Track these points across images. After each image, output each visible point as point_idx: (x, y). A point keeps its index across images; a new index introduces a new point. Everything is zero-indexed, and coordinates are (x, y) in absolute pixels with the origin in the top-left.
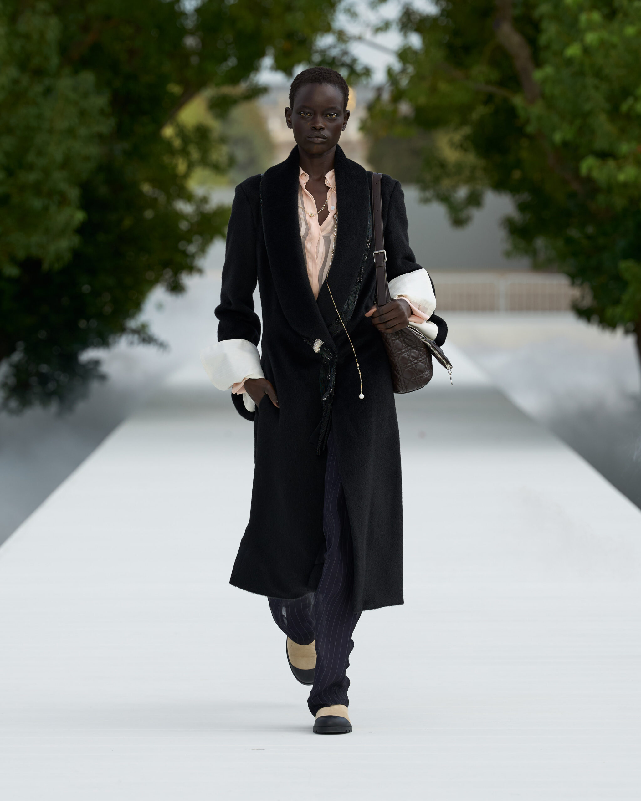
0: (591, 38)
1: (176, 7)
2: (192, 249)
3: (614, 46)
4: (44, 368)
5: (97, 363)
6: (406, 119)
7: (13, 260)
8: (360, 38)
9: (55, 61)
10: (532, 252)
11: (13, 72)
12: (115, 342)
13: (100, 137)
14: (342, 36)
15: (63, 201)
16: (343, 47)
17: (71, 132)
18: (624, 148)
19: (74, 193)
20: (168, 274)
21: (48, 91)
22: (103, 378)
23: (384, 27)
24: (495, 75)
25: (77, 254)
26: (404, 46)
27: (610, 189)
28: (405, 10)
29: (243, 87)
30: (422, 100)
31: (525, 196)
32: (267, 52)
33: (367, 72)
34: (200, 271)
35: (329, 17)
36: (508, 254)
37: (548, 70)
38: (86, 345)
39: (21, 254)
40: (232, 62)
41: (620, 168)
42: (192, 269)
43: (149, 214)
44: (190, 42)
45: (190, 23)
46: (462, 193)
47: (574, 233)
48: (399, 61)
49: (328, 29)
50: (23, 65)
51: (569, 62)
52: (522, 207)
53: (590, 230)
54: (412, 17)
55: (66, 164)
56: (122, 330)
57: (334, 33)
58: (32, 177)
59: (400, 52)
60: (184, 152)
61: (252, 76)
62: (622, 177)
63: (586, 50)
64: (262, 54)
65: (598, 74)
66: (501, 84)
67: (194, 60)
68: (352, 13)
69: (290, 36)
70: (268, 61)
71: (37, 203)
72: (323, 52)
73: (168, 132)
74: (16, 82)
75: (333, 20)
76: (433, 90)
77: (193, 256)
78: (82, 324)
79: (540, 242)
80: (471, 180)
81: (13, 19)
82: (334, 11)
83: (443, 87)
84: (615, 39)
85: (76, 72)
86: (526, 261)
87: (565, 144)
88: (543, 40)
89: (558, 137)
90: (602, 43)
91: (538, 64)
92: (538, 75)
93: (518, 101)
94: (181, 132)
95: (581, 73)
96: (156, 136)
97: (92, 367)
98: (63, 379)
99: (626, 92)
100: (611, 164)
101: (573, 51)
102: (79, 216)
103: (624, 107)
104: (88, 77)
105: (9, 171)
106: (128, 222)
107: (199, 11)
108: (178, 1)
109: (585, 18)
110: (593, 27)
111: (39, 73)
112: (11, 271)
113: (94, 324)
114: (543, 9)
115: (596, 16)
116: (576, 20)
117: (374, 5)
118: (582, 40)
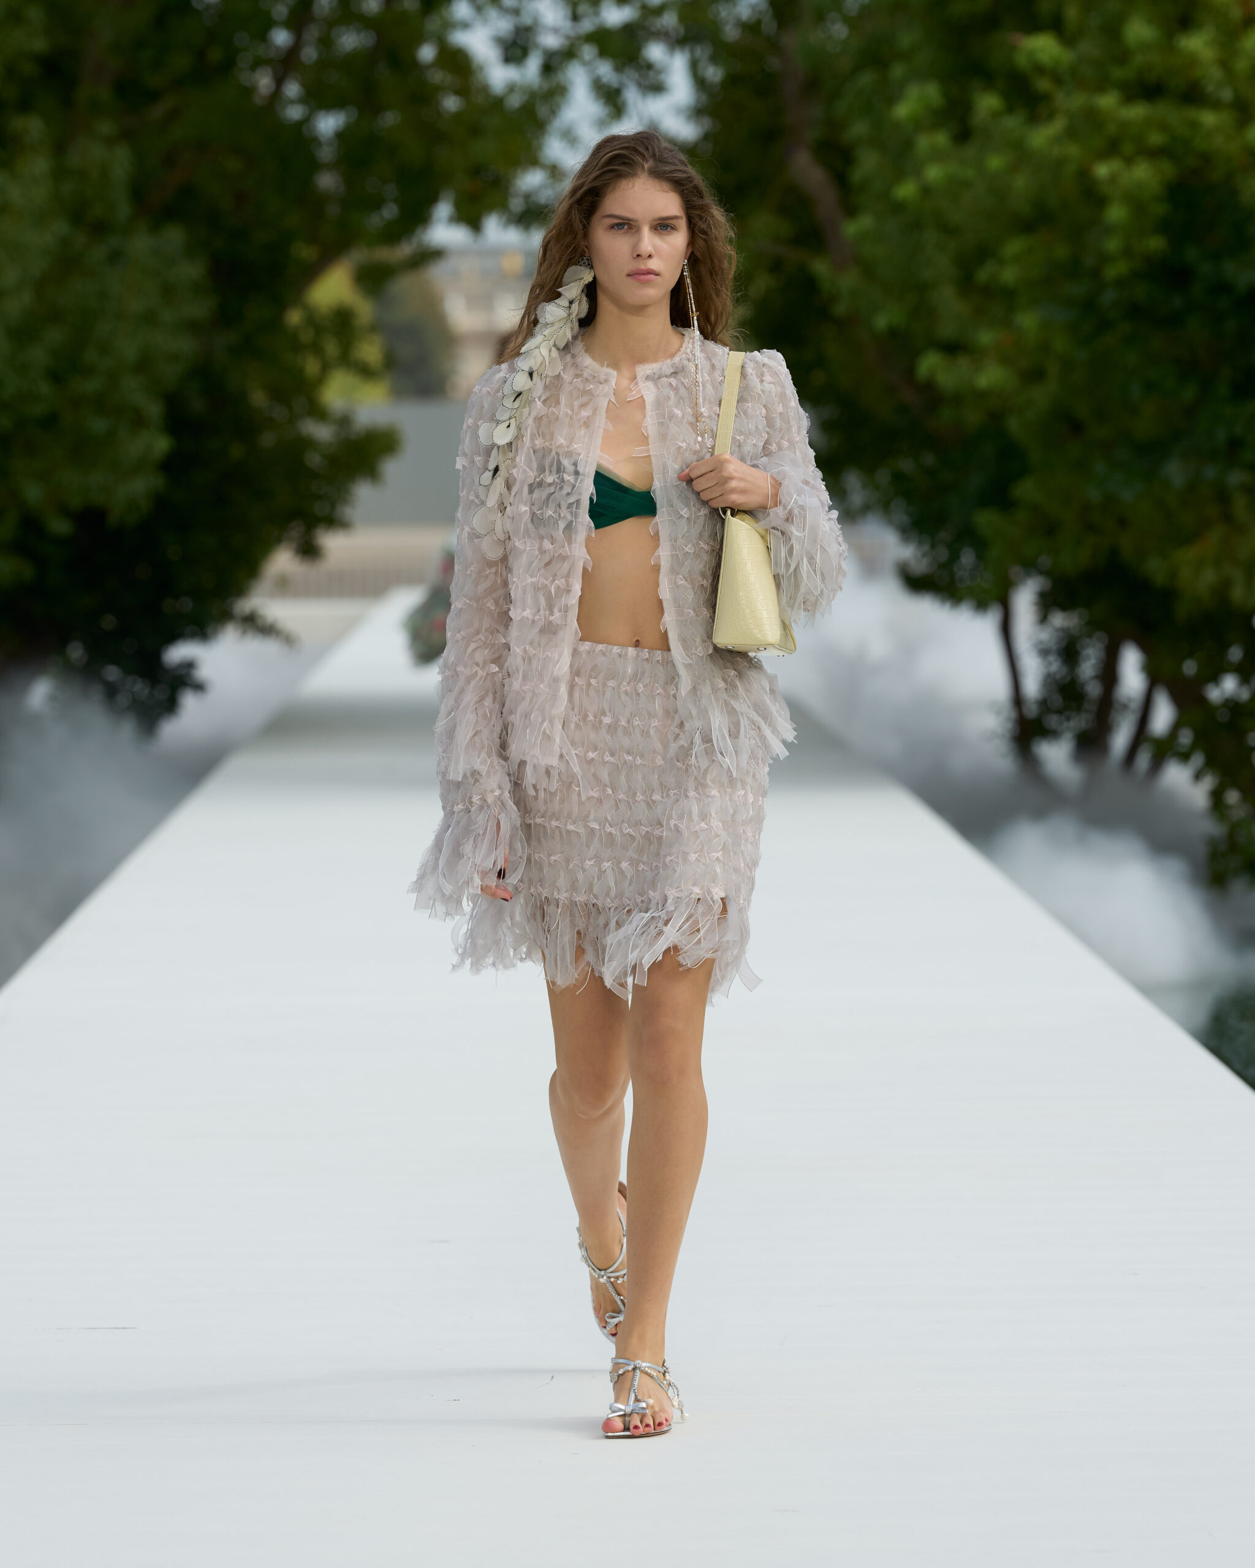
0: (934, 173)
3: (968, 185)
5: (189, 666)
7: (64, 510)
9: (124, 209)
10: (841, 494)
11: (61, 227)
12: (215, 633)
13: (193, 327)
14: (555, 171)
15: (139, 421)
17: (149, 318)
18: (986, 337)
19: (154, 410)
20: (296, 530)
21: (115, 257)
22: (199, 687)
24: (786, 229)
25: (161, 502)
27: (963, 398)
29: (405, 250)
31: (831, 411)
32: (443, 195)
34: (345, 526)
35: (535, 144)
37: (865, 221)
38: (173, 637)
39: (76, 502)
40: (390, 212)
41: (978, 368)
42: (334, 522)
43: (268, 440)
44: (327, 181)
45: (326, 154)
47: (906, 465)
49: (533, 160)
50: (77, 215)
51: (899, 208)
52: (829, 428)
53: (929, 459)
55: (143, 365)
56: (225, 616)
57: (543, 166)
58: (90, 386)
60: (316, 348)
61: (419, 232)
62: (982, 381)
63: (926, 191)
64: (434, 199)
65: (943, 226)
66: (797, 242)
67: (333, 211)
68: (570, 138)
69: (476, 171)
70: (443, 210)
71: (99, 425)
72: (527, 196)
73: (294, 317)
74: (65, 243)
75: (540, 147)
77: (333, 503)
78: (169, 605)
81: (60, 148)
82: (543, 134)
84: (970, 174)
85: (156, 227)
87: (893, 333)
88: (857, 175)
89: (882, 322)
90: (951, 180)
91: (851, 210)
92: (851, 229)
93: (821, 267)
94: (312, 319)
95: (916, 225)
96: (276, 323)
97: (183, 672)
98: (140, 687)
99: (984, 253)
100: (963, 362)
101: (906, 190)
102: (162, 444)
103: (983, 275)
104: (174, 236)
105: (56, 377)
106: (236, 451)
107: (341, 136)
108: (307, 120)
109: (924, 142)
110: (937, 156)
111: (100, 229)
112: (60, 527)
113: (186, 604)
114: (859, 129)
115: (941, 139)
116: (908, 145)
117: (602, 125)
118: (920, 175)
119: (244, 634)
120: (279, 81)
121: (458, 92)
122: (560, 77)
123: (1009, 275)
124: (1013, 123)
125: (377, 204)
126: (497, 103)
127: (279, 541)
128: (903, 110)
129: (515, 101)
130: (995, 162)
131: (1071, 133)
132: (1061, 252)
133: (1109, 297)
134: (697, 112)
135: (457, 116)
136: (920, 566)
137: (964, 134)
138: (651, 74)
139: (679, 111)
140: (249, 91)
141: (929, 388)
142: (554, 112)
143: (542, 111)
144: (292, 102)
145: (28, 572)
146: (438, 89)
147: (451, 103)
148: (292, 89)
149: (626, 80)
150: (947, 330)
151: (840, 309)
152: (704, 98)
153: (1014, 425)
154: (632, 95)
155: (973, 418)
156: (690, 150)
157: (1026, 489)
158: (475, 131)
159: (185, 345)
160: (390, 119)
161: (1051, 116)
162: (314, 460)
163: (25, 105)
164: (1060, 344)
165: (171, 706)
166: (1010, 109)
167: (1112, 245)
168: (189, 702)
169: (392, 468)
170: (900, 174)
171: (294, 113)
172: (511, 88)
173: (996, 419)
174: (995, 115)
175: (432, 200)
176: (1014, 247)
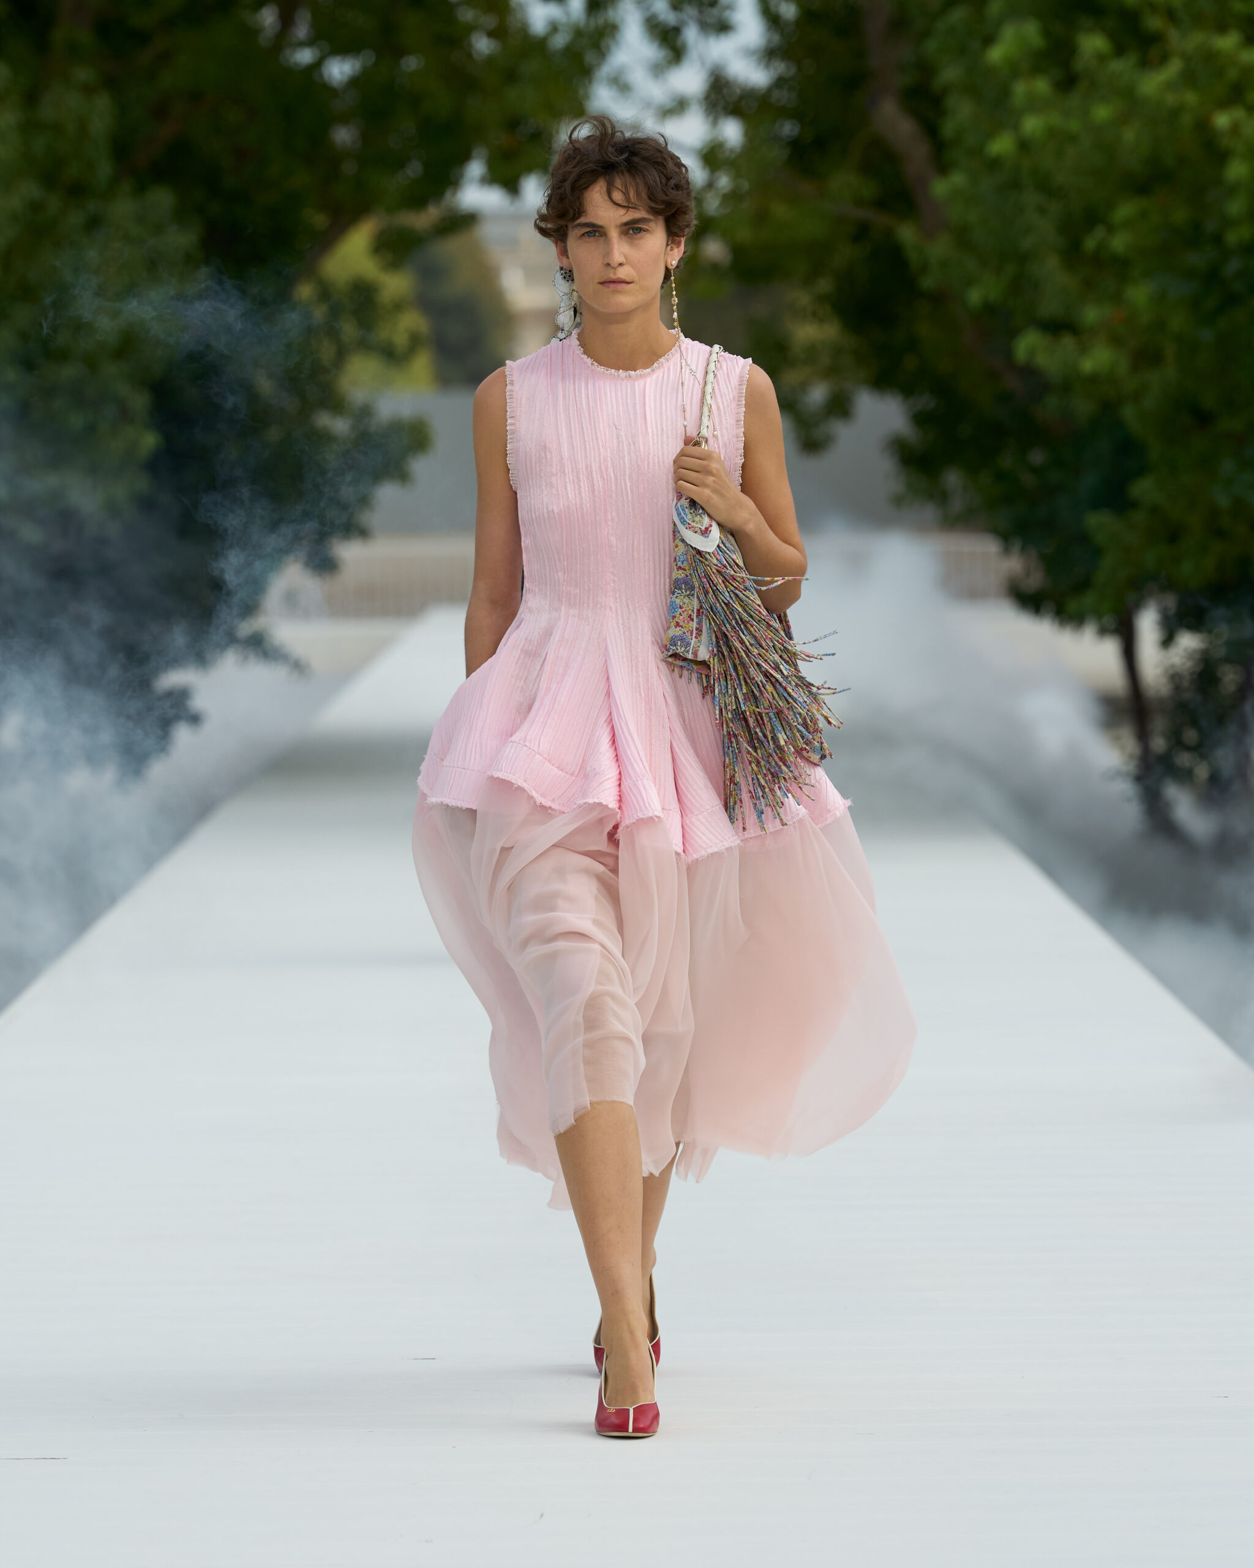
0: (1032, 125)
2: (348, 494)
3: (1072, 139)
5: (183, 693)
6: (715, 267)
9: (105, 169)
10: (941, 497)
11: (29, 190)
12: (214, 658)
15: (122, 414)
18: (1091, 314)
19: (140, 401)
21: (93, 224)
22: (195, 719)
23: (678, 107)
24: (868, 189)
26: (711, 141)
27: (1068, 384)
28: (712, 79)
29: (433, 213)
30: (744, 235)
31: (926, 401)
32: (475, 153)
34: (365, 534)
35: (581, 92)
36: (898, 501)
37: (958, 179)
38: (167, 663)
40: (414, 169)
41: (1084, 350)
42: (352, 530)
43: (273, 434)
44: (343, 136)
45: (342, 105)
46: (817, 394)
48: (704, 168)
50: (50, 175)
51: (994, 164)
52: (920, 419)
53: (1037, 457)
54: (725, 91)
55: (124, 350)
56: (226, 640)
58: (68, 372)
59: (705, 151)
60: (331, 330)
61: (448, 194)
62: (1088, 365)
63: (1024, 145)
64: (465, 157)
65: (1045, 186)
66: (881, 204)
67: (349, 168)
68: (621, 85)
69: (513, 124)
70: (476, 169)
73: (305, 291)
74: (35, 207)
75: (587, 96)
76: (761, 217)
77: (352, 509)
79: (953, 478)
80: (831, 372)
81: (31, 99)
82: (590, 81)
83: (781, 211)
84: (1074, 126)
85: (141, 189)
86: (929, 512)
87: (989, 309)
88: (948, 128)
89: (975, 296)
90: (1052, 133)
91: (943, 167)
92: (940, 188)
93: (907, 234)
94: (325, 292)
95: (1015, 185)
96: (287, 297)
97: (176, 702)
99: (1093, 217)
100: (1068, 342)
101: (1002, 145)
102: (149, 441)
103: (1090, 243)
104: (163, 199)
107: (354, 82)
108: (317, 66)
109: (1020, 89)
110: (1034, 105)
111: (77, 191)
114: (950, 73)
115: (1042, 86)
116: (1005, 93)
117: (658, 70)
118: (1016, 127)
119: (246, 658)
120: (286, 20)
121: (491, 34)
122: (611, 14)
123: (1119, 243)
124: (1120, 67)
125: (399, 162)
126: (536, 46)
127: (286, 553)
128: (996, 54)
129: (559, 41)
130: (1102, 113)
131: (1189, 78)
132: (1180, 215)
133: (1233, 266)
134: (769, 55)
135: (490, 60)
137: (1067, 82)
138: (715, 11)
139: (747, 51)
140: (252, 32)
141: (1029, 372)
142: (602, 55)
143: (589, 55)
144: (302, 44)
146: (470, 29)
147: (483, 45)
148: (302, 31)
149: (685, 16)
150: (1049, 307)
151: (928, 282)
152: (776, 38)
153: (1128, 413)
154: (691, 34)
155: (1083, 408)
156: (762, 96)
157: (1144, 489)
158: (511, 76)
160: (412, 63)
161: (1164, 59)
162: (329, 457)
164: (1177, 322)
165: (163, 742)
166: (1120, 50)
167: (1235, 207)
169: (420, 466)
170: (995, 129)
171: (305, 56)
172: (554, 28)
173: (1109, 408)
174: (1102, 58)
175: (462, 158)
176: (1125, 210)
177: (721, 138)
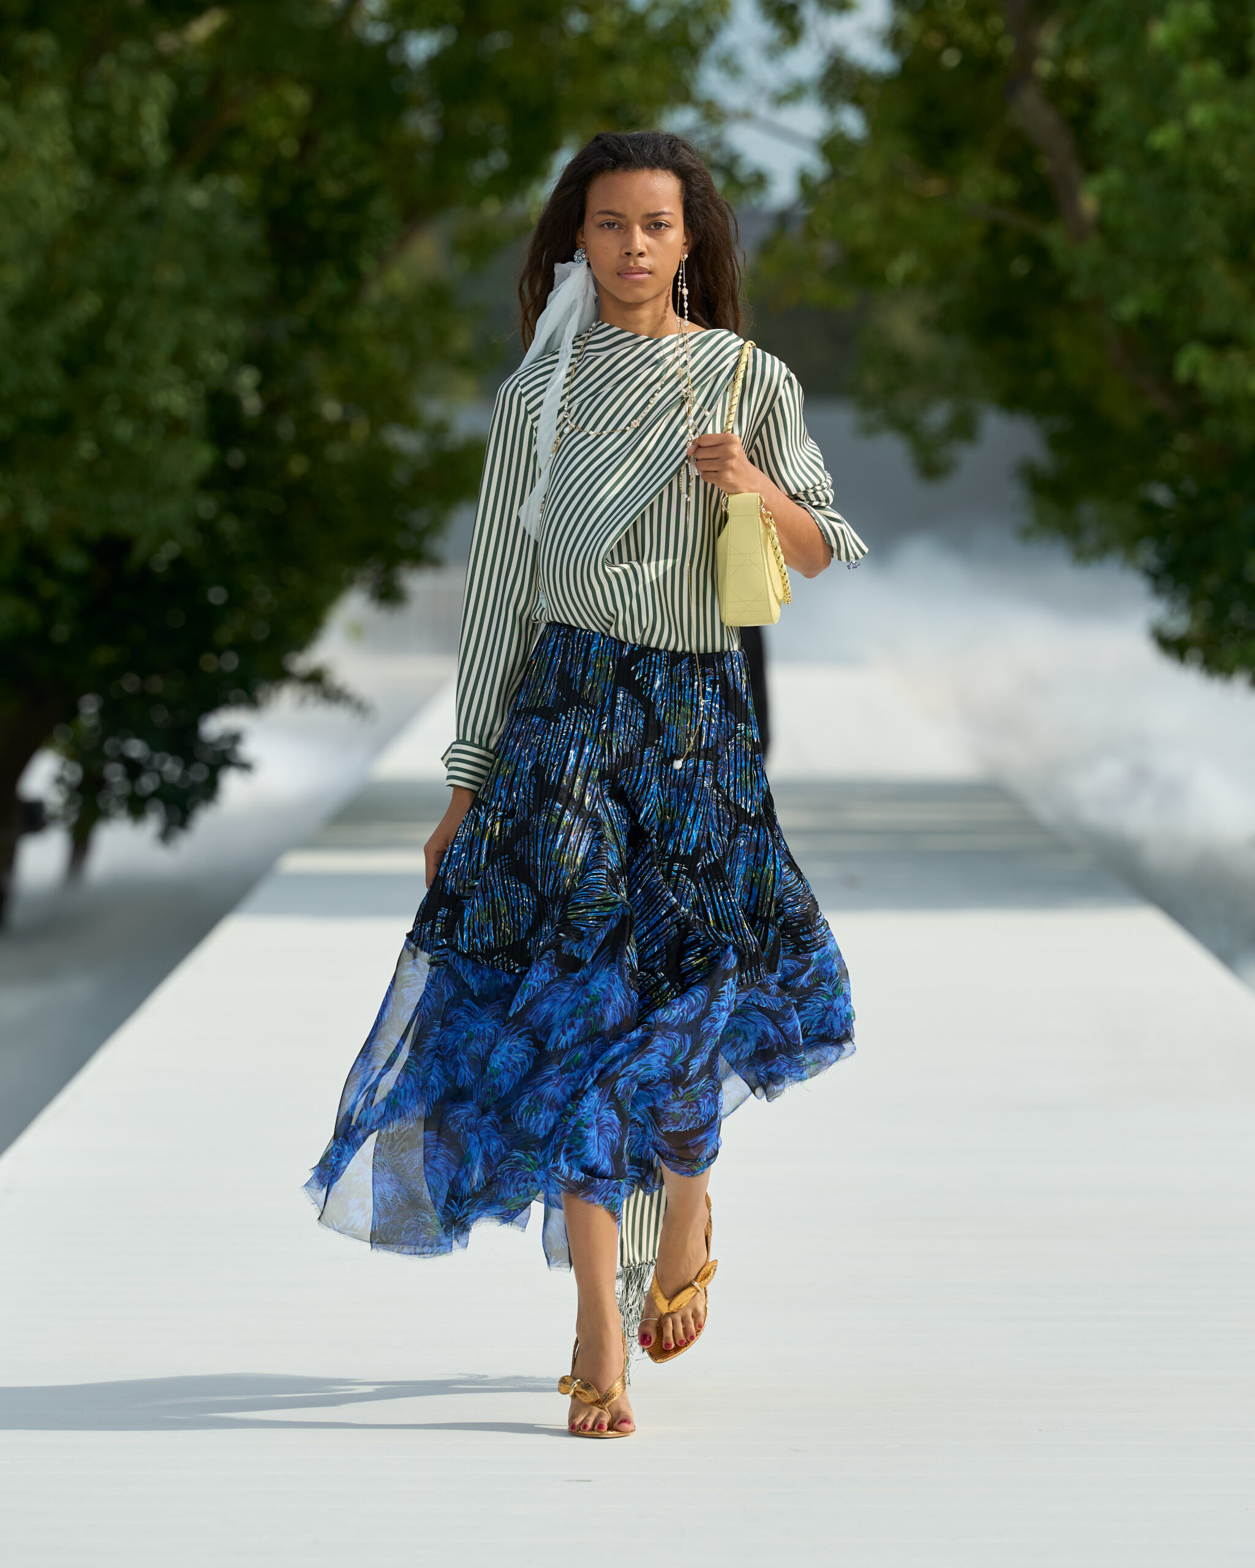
0: (1200, 115)
1: (391, 55)
2: (420, 518)
3: (1246, 131)
4: (136, 748)
5: (235, 738)
7: (79, 541)
8: (746, 116)
10: (1073, 530)
11: (82, 177)
12: (268, 696)
13: (246, 302)
14: (712, 113)
15: (174, 426)
16: (714, 132)
17: (190, 296)
19: (195, 413)
20: (372, 568)
21: (148, 217)
22: (246, 767)
23: (795, 94)
24: (1008, 187)
26: (832, 132)
27: (1231, 406)
28: (831, 62)
30: (867, 236)
33: (760, 180)
34: (436, 561)
35: (688, 74)
37: (1114, 177)
38: (213, 703)
39: (93, 529)
40: (498, 160)
42: (421, 558)
43: (337, 453)
44: (419, 124)
45: (417, 85)
46: (938, 415)
47: (1161, 495)
48: (824, 160)
49: (684, 95)
50: (99, 164)
51: (1155, 159)
52: (1056, 442)
54: (846, 75)
55: (180, 354)
56: (280, 675)
57: (696, 104)
58: (114, 379)
59: (824, 143)
60: (404, 334)
63: (1191, 137)
65: (1213, 184)
66: (1024, 206)
67: (424, 161)
68: (731, 67)
69: (612, 110)
71: (124, 430)
73: (375, 293)
75: (694, 79)
76: (890, 216)
77: (422, 534)
78: (209, 663)
79: (1088, 510)
80: (955, 390)
82: (698, 63)
83: (907, 210)
84: (1247, 116)
85: (198, 177)
87: (1145, 321)
88: (1103, 120)
89: (1129, 309)
90: (1223, 125)
91: (1092, 166)
92: (1091, 188)
93: (1054, 236)
95: (1178, 182)
97: (227, 746)
98: (172, 768)
100: (1236, 360)
101: (1164, 137)
102: (204, 456)
105: (71, 367)
106: (298, 466)
107: (434, 63)
108: (394, 42)
109: (1188, 75)
110: (1204, 93)
111: (128, 179)
112: (73, 560)
113: (231, 662)
115: (1212, 70)
116: (1169, 77)
117: (773, 52)
118: (1182, 116)
119: (303, 700)
121: (584, 9)
125: (482, 150)
127: (350, 582)
128: (1160, 34)
129: (659, 20)
134: (893, 39)
135: (586, 37)
136: (1179, 624)
137: (1241, 68)
139: (868, 32)
141: (1191, 392)
142: (711, 33)
143: (696, 32)
144: (372, 18)
145: (33, 618)
146: (562, 3)
147: (577, 22)
148: (374, 4)
150: (1217, 318)
151: (1077, 291)
152: (906, 18)
154: (809, 12)
156: (886, 83)
158: (610, 57)
159: (235, 329)
160: (499, 41)
162: (400, 476)
163: (33, 21)
165: (209, 790)
168: (232, 783)
170: (1159, 119)
171: (377, 33)
172: (655, 3)
175: (553, 147)
177: (843, 128)
